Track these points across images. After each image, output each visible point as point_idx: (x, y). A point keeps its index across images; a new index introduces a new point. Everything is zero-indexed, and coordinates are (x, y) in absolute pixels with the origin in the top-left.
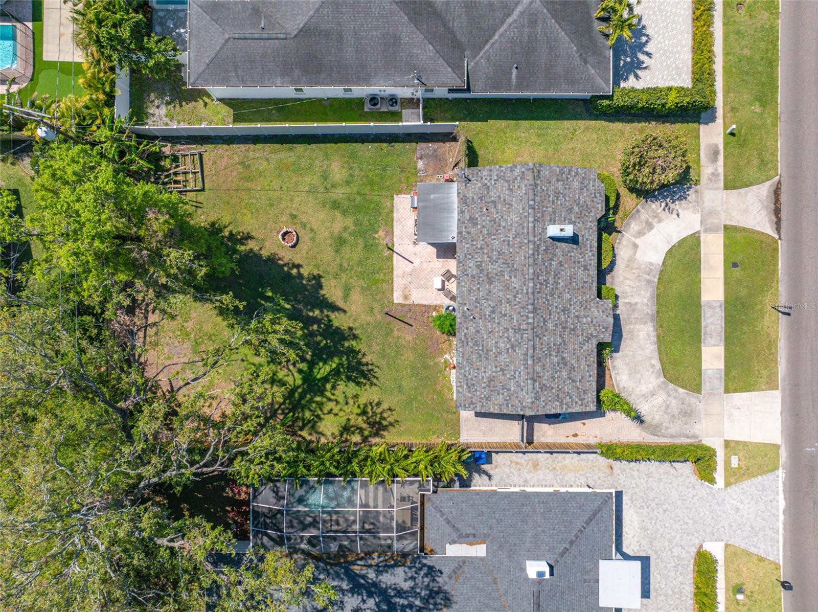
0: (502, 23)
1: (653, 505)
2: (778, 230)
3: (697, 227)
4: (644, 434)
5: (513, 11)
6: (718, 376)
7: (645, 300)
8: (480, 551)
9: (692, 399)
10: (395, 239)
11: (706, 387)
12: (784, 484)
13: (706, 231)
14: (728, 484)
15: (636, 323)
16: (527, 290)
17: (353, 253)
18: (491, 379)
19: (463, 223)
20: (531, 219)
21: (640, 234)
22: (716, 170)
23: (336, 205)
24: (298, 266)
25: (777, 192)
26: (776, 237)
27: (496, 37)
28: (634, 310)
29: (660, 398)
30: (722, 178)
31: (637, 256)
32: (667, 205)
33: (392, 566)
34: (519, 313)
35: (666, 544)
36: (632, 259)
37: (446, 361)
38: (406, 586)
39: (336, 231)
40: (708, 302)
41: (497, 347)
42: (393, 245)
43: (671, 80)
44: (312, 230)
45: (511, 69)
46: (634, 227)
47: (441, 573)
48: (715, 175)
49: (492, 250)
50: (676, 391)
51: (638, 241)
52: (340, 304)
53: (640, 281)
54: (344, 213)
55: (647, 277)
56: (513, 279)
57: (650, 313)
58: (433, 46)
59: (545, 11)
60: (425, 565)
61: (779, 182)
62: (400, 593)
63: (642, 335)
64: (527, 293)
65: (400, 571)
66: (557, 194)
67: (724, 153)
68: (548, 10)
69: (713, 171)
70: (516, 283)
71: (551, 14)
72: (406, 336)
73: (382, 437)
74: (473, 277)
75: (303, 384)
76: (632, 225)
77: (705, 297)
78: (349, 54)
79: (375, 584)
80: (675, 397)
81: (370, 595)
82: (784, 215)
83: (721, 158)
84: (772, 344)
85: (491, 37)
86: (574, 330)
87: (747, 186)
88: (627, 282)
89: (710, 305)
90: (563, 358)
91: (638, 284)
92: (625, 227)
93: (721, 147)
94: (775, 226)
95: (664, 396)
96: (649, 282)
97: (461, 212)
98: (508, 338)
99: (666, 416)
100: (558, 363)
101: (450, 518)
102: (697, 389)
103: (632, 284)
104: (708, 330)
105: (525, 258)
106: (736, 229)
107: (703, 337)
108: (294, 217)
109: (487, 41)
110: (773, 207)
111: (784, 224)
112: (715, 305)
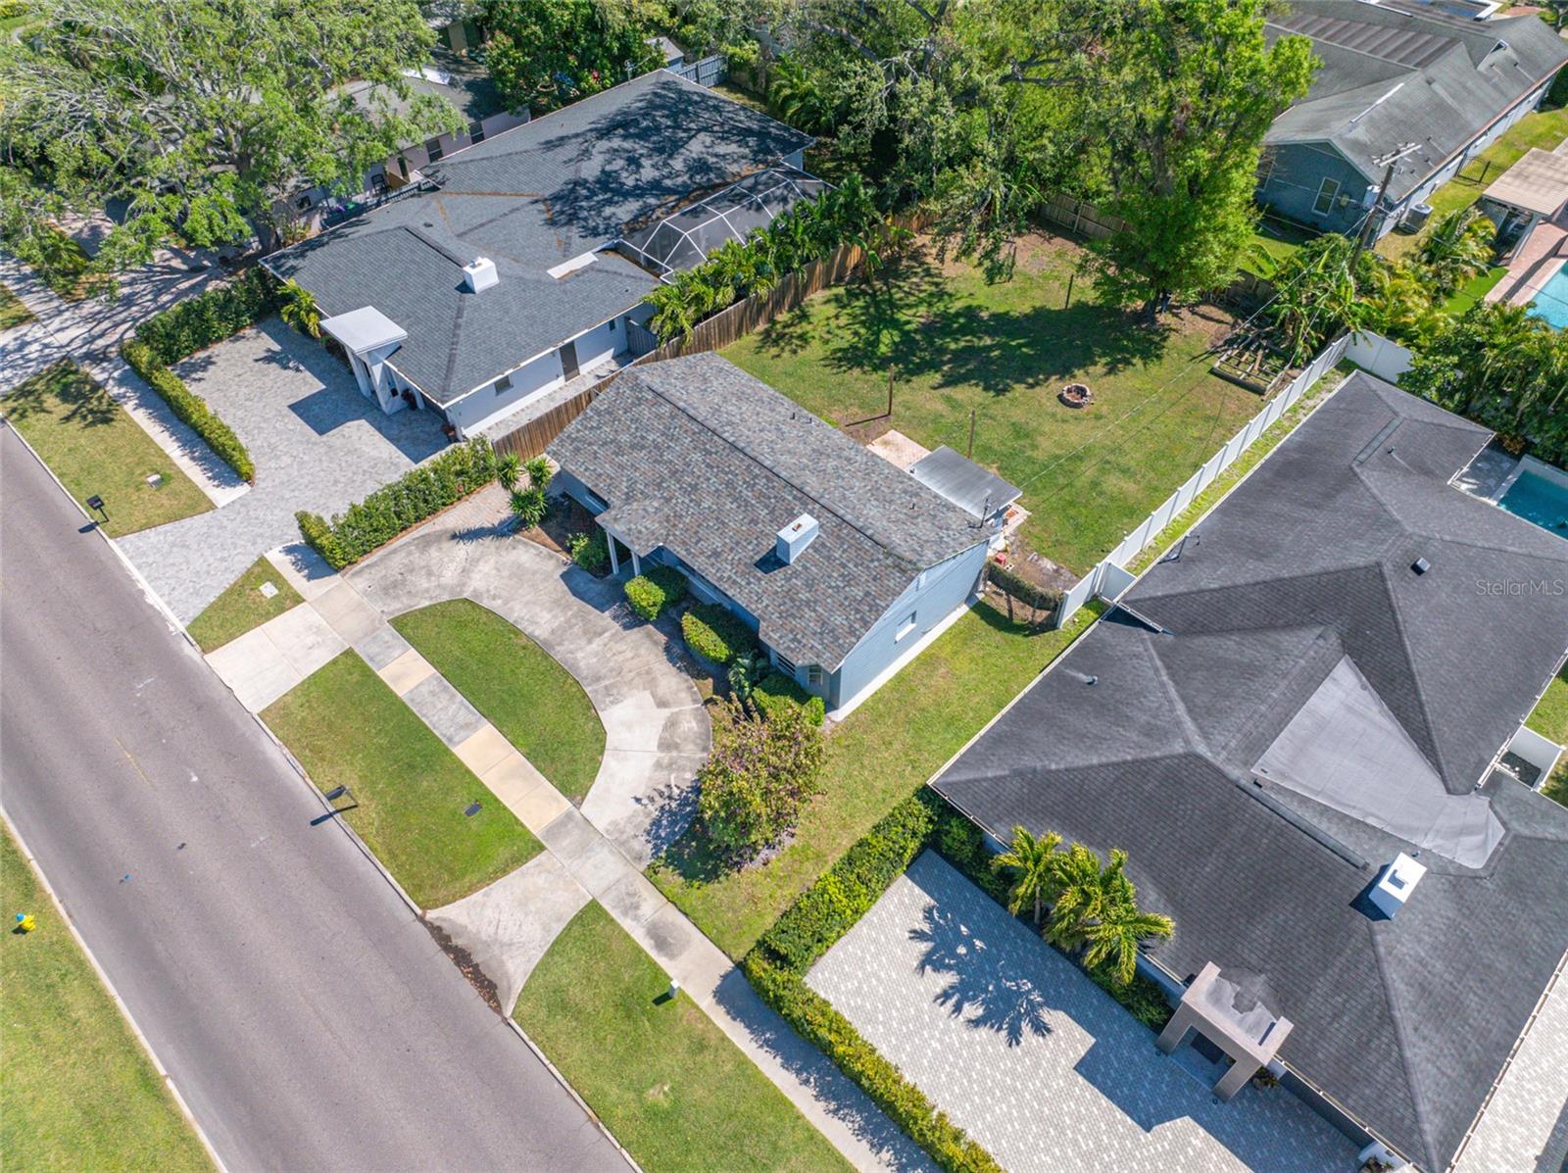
0: (1183, 696)
1: (359, 478)
2: (438, 933)
3: (587, 809)
4: (438, 528)
5: (1194, 719)
6: (377, 659)
7: (580, 655)
8: (557, 272)
9: (397, 606)
11: (388, 633)
12: (164, 620)
13: (569, 816)
14: (262, 561)
15: (568, 621)
16: (766, 457)
17: (995, 435)
18: (706, 380)
19: (921, 489)
21: (671, 724)
22: (636, 918)
23: (1076, 457)
24: (1032, 386)
25: (489, 989)
26: (431, 915)
27: (1165, 678)
28: (585, 632)
29: (450, 575)
30: (614, 914)
31: (647, 694)
32: (670, 797)
33: (637, 216)
34: (748, 437)
35: (306, 458)
36: (651, 684)
38: (608, 211)
39: (1040, 438)
40: (476, 729)
41: (735, 405)
43: (860, 988)
44: (1064, 421)
46: (690, 725)
47: (582, 237)
48: (632, 908)
49: (853, 477)
50: (431, 598)
51: (666, 712)
52: (946, 391)
53: (612, 670)
54: (1057, 458)
55: (607, 682)
57: (558, 648)
58: (1214, 590)
59: (1157, 754)
60: (606, 233)
61: (498, 1009)
62: (610, 202)
63: (544, 616)
65: (626, 218)
66: (850, 579)
67: (647, 956)
68: (1155, 760)
69: (640, 912)
70: (787, 459)
73: (760, 334)
74: (841, 449)
75: (892, 317)
76: (694, 724)
77: (487, 730)
78: (1280, 506)
79: (640, 196)
80: (427, 590)
81: (636, 187)
82: (446, 961)
83: (646, 944)
85: (1172, 676)
86: (659, 485)
87: (558, 942)
88: (629, 655)
89: (469, 727)
90: (643, 447)
91: (611, 664)
92: (703, 714)
93: (662, 961)
94: (447, 929)
95: (443, 581)
96: (598, 679)
97: (939, 496)
99: (423, 564)
100: (643, 438)
101: (620, 278)
102: (399, 624)
103: (620, 658)
104: (445, 697)
105: (807, 482)
106: (518, 860)
107: (446, 682)
108: (1098, 417)
109: (1168, 666)
110: (477, 959)
111: (432, 946)
112: (462, 734)
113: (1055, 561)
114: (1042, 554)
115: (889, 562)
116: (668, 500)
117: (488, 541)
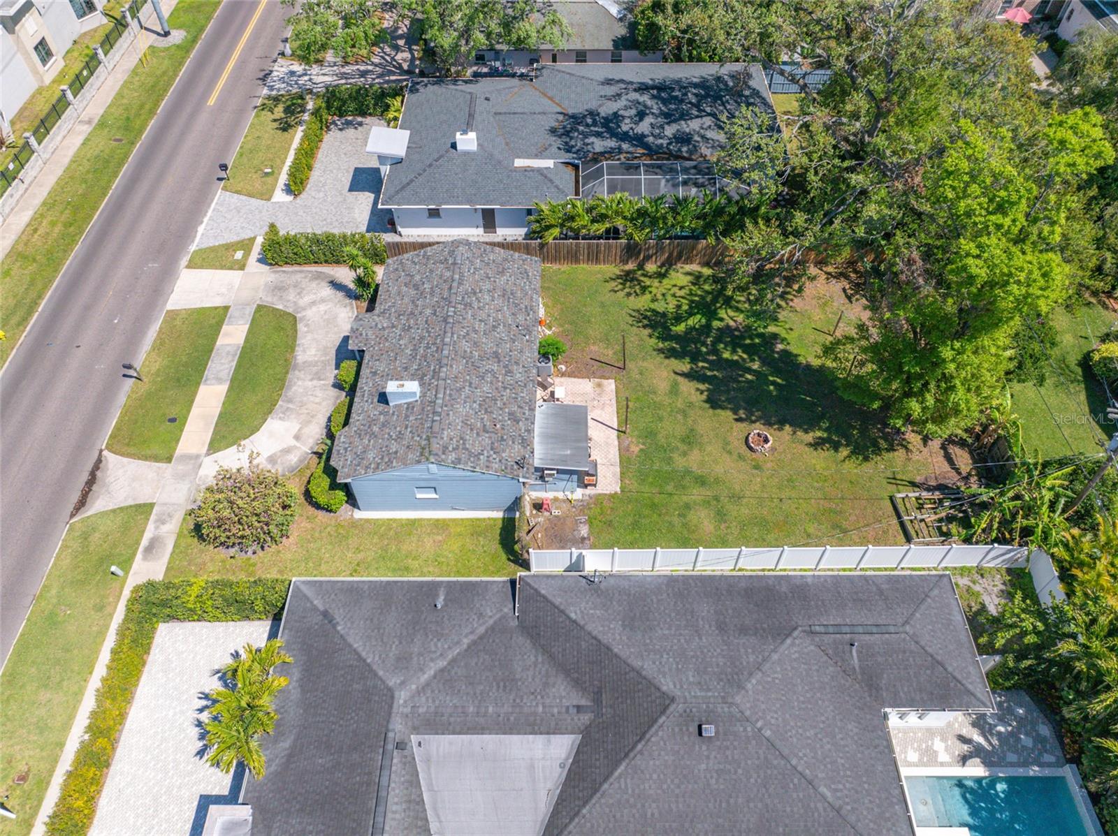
0: (454, 661)
2: (99, 461)
3: (208, 459)
4: (332, 273)
5: (435, 677)
6: (232, 319)
7: (299, 383)
8: (519, 163)
9: (269, 300)
10: (616, 443)
11: (250, 311)
12: (193, 241)
13: (198, 457)
14: (253, 239)
15: (316, 362)
16: (452, 336)
17: (671, 428)
18: (502, 273)
19: (527, 419)
20: (439, 401)
21: (287, 451)
22: (157, 528)
23: (701, 481)
25: (82, 503)
26: (105, 453)
27: (466, 641)
28: (317, 373)
29: (305, 300)
30: (153, 518)
31: (298, 427)
33: (605, 152)
34: (464, 319)
35: (329, 199)
36: (306, 423)
37: (550, 328)
38: (592, 139)
39: (696, 452)
40: (220, 384)
41: (493, 297)
42: (618, 437)
43: (182, 652)
44: (730, 453)
45: (446, 605)
46: (293, 459)
47: (559, 148)
48: (162, 522)
49: (491, 383)
50: (285, 306)
51: (293, 442)
52: (680, 379)
53: (301, 402)
54: (688, 472)
55: (291, 406)
56: (468, 350)
57: (297, 372)
58: (569, 618)
59: (381, 673)
60: (576, 153)
61: (72, 516)
62: (598, 135)
63: (312, 351)
64: (452, 334)
65: (599, 149)
66: (399, 437)
67: (137, 549)
68: (376, 675)
69: (162, 527)
70: (465, 346)
71: (371, 671)
72: (596, 349)
73: (623, 271)
74: (517, 363)
75: (716, 309)
76: (295, 460)
77: (223, 389)
78: (705, 609)
79: (623, 140)
80: (288, 301)
81: (626, 133)
82: (85, 476)
83: (144, 542)
86: (399, 315)
87: (121, 509)
88: (317, 400)
89: (220, 381)
91: (305, 399)
92: (305, 458)
93: (139, 556)
94: (101, 465)
95: (300, 301)
96: (290, 401)
97: (530, 431)
98: (479, 301)
99: (303, 286)
100: (423, 284)
101: (549, 184)
102: (261, 308)
103: (312, 399)
104: (230, 358)
105: (451, 366)
106: (157, 459)
107: (239, 352)
108: (757, 467)
109: (481, 638)
110: (95, 488)
111: (89, 466)
112: (213, 381)
113: (590, 533)
114: (590, 522)
115: (424, 443)
116: (393, 326)
117: (340, 295)
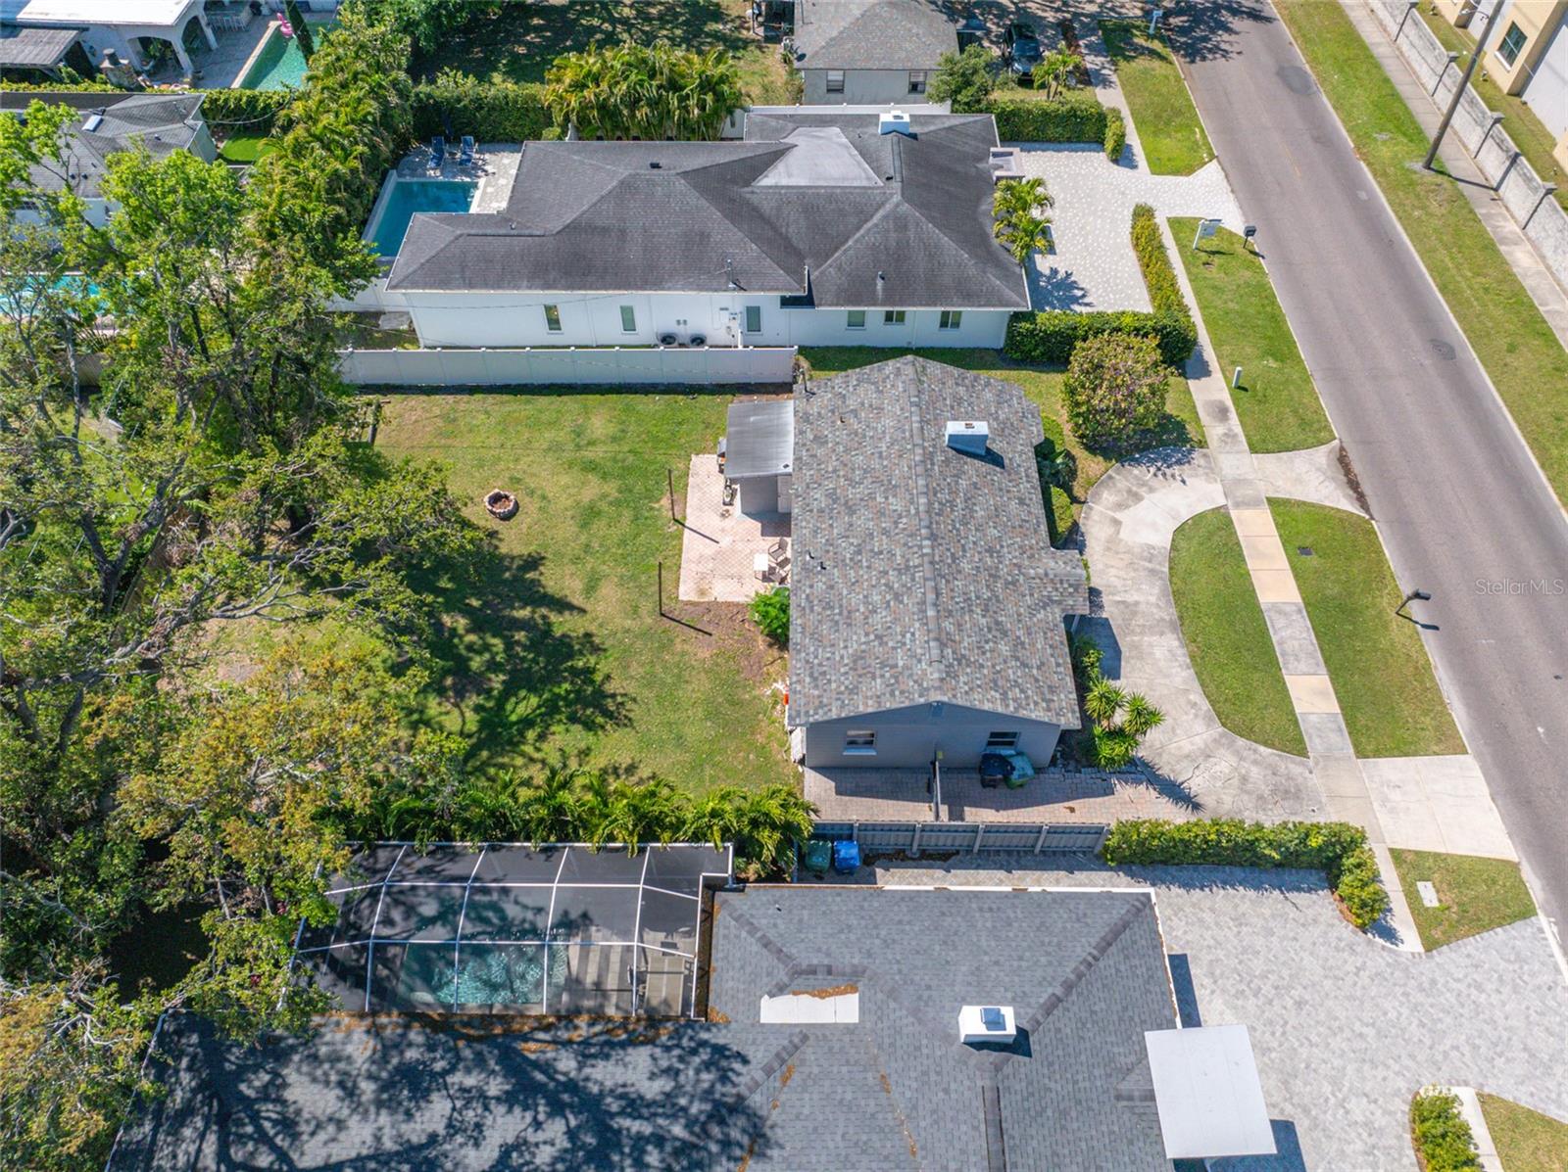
0: (858, 229)
1: (1267, 989)
2: (1364, 506)
3: (1222, 501)
6: (1333, 726)
7: (1153, 599)
9: (1291, 766)
10: (688, 511)
11: (1314, 744)
13: (1237, 505)
14: (1430, 945)
15: (1143, 634)
16: (917, 509)
17: (608, 531)
18: (857, 658)
19: (804, 445)
20: (915, 418)
21: (1120, 506)
22: (1230, 430)
23: (591, 467)
25: (1343, 460)
26: (1365, 515)
27: (850, 243)
28: (1134, 613)
29: (1224, 763)
30: (1243, 439)
31: (1122, 535)
32: (1159, 469)
33: (623, 1045)
34: (905, 544)
36: (1114, 540)
37: (774, 694)
38: (653, 1089)
39: (586, 500)
40: (1274, 605)
41: (866, 603)
42: (685, 518)
44: (544, 497)
45: (874, 279)
46: (1108, 497)
47: (745, 1061)
48: (1229, 436)
49: (853, 470)
50: (1255, 751)
51: (1118, 516)
53: (1135, 570)
54: (604, 477)
55: (1147, 564)
56: (891, 500)
57: (1167, 618)
59: (917, 214)
60: (704, 1044)
61: (1342, 449)
62: (634, 1105)
63: (1159, 653)
64: (917, 512)
65: (640, 1059)
66: (958, 398)
67: (1237, 410)
69: (1225, 431)
70: (896, 504)
71: (926, 217)
74: (821, 511)
75: (480, 731)
76: (1105, 495)
77: (1265, 598)
78: (634, 253)
79: (572, 1086)
80: (1255, 762)
81: (557, 1109)
82: (1366, 488)
83: (1233, 415)
84: (1423, 671)
85: (842, 243)
86: (1014, 583)
87: (1288, 450)
88: (1113, 571)
89: (1276, 608)
90: (997, 623)
91: (1133, 574)
93: (1229, 403)
94: (1357, 502)
95: (1233, 761)
96: (1152, 572)
97: (800, 433)
98: (886, 585)
99: (1245, 797)
100: (990, 630)
101: (772, 934)
102: (1298, 748)
103: (1122, 573)
104: (1287, 648)
105: (910, 468)
106: (1286, 502)
107: (1280, 660)
108: (516, 480)
109: (836, 249)
110: (1345, 479)
111: (1371, 500)
112: (1288, 609)
117: (1165, 771)
